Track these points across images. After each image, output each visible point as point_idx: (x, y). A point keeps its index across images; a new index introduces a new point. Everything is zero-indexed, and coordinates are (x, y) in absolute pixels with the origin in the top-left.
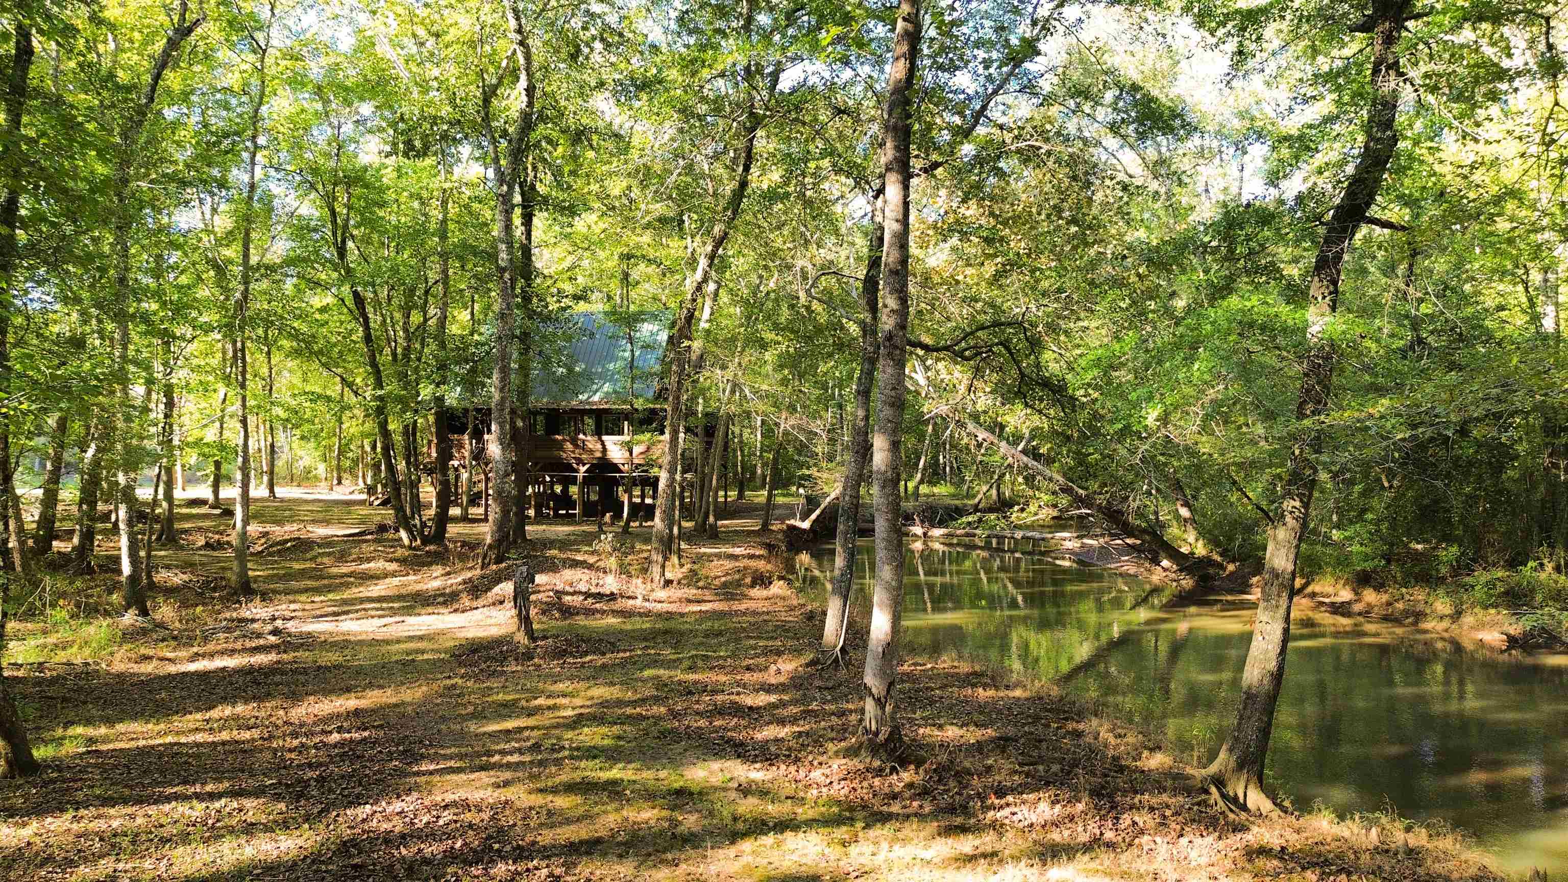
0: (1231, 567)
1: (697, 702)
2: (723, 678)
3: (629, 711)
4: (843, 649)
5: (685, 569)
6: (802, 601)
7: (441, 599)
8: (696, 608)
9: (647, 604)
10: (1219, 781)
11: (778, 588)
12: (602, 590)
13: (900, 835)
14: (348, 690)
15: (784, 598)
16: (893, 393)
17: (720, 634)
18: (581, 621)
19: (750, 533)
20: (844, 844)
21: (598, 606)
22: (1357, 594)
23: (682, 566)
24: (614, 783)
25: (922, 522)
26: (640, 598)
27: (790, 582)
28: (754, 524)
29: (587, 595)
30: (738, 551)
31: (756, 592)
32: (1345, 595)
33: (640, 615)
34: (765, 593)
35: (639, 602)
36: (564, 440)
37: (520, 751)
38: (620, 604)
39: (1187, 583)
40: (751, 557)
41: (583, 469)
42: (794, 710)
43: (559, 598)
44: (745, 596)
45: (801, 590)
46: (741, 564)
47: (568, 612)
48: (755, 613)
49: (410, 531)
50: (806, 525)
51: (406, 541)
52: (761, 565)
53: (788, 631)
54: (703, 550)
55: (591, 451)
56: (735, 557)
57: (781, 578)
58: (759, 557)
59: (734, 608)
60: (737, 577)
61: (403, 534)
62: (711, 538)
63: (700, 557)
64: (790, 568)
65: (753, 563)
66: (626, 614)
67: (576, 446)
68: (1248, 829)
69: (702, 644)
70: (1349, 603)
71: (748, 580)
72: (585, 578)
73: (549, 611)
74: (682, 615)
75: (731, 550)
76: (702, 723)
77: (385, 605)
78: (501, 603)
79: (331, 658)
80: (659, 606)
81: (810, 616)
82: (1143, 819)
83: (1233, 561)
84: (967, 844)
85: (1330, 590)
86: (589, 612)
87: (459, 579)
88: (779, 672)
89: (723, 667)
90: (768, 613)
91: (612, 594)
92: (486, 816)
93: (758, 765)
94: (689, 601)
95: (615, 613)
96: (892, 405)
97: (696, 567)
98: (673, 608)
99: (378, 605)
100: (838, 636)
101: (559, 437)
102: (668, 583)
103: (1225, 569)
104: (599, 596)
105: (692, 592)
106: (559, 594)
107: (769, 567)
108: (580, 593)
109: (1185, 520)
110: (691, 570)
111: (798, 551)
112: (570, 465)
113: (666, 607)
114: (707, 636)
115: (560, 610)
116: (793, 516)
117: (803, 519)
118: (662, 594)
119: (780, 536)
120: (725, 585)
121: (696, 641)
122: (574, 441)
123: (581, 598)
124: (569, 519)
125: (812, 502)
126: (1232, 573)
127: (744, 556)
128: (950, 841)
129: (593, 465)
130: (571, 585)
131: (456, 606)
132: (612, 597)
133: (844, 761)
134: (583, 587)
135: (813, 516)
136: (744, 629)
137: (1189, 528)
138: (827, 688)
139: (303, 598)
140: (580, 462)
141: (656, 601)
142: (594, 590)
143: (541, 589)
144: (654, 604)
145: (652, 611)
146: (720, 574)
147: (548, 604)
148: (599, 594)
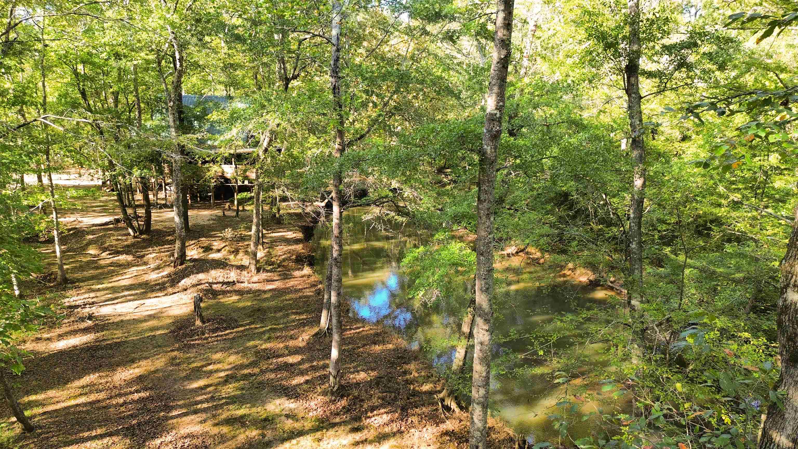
1: (271, 363)
2: (281, 346)
3: (246, 371)
4: (328, 328)
5: (265, 251)
7: (158, 287)
8: (270, 286)
9: (249, 285)
10: (443, 400)
11: (306, 270)
12: (229, 280)
13: (337, 434)
14: (133, 361)
15: (308, 277)
18: (221, 298)
20: (319, 440)
21: (228, 288)
23: (264, 249)
24: (242, 417)
26: (246, 283)
29: (223, 283)
30: (290, 234)
31: (297, 273)
33: (246, 292)
34: (301, 273)
35: (246, 285)
37: (207, 401)
38: (238, 286)
40: (296, 241)
41: (213, 181)
42: (306, 365)
43: (211, 287)
44: (292, 276)
46: (291, 248)
47: (215, 294)
48: (296, 290)
49: (133, 228)
51: (132, 233)
54: (274, 234)
56: (288, 241)
57: (307, 264)
58: (300, 241)
59: (287, 285)
61: (130, 231)
63: (272, 243)
65: (296, 247)
66: (240, 292)
68: (444, 422)
70: (538, 259)
72: (222, 274)
73: (208, 295)
74: (265, 292)
75: (286, 233)
76: (273, 376)
77: (132, 292)
78: (186, 290)
79: (118, 335)
80: (255, 285)
82: (415, 419)
84: (358, 436)
86: (224, 293)
87: (165, 273)
88: (303, 340)
89: (281, 337)
90: (301, 289)
91: (234, 281)
92: (200, 440)
93: (292, 400)
94: (268, 281)
95: (235, 292)
97: (270, 250)
98: (261, 286)
100: (326, 324)
102: (258, 270)
104: (228, 283)
105: (269, 276)
106: (211, 284)
108: (220, 283)
110: (268, 252)
113: (257, 286)
115: (212, 293)
118: (256, 278)
123: (220, 285)
127: (292, 240)
128: (353, 435)
130: (215, 279)
131: (166, 292)
132: (234, 283)
133: (323, 397)
134: (221, 280)
138: (321, 350)
139: (93, 286)
141: (253, 283)
142: (226, 280)
143: (203, 282)
144: (253, 285)
145: (251, 290)
146: (281, 254)
147: (206, 290)
148: (228, 282)
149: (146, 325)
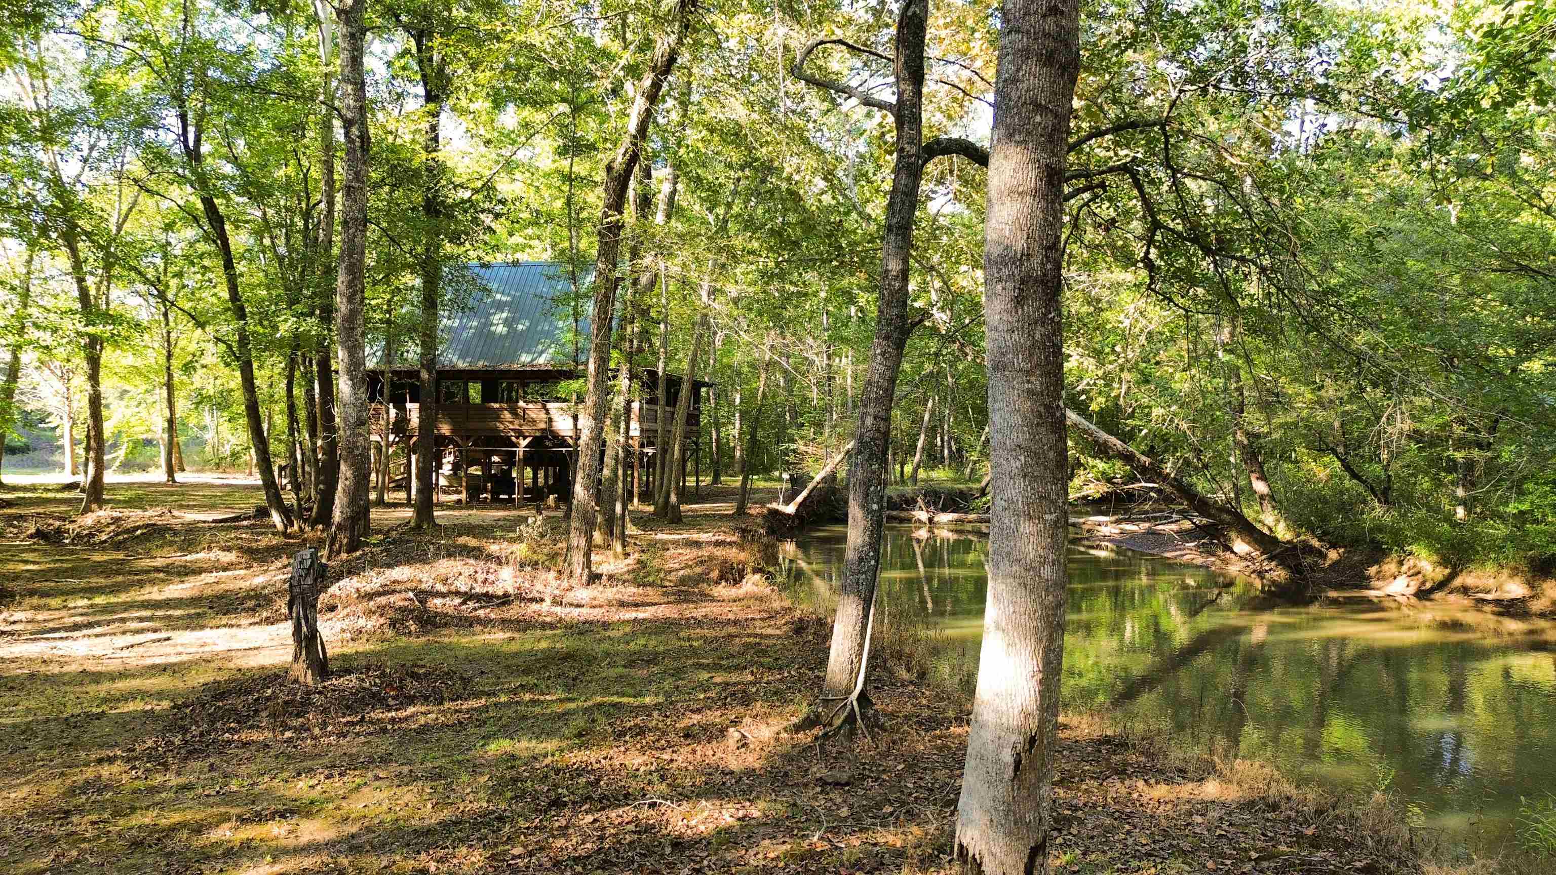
0: (1333, 555)
1: (564, 831)
2: (635, 760)
4: (863, 698)
5: (631, 560)
6: (787, 603)
7: (251, 603)
8: (630, 614)
9: (558, 609)
11: (753, 584)
12: (490, 589)
15: (760, 599)
16: (1050, 24)
17: (652, 659)
18: (451, 638)
19: (722, 517)
21: (481, 613)
22: (1532, 587)
23: (627, 555)
25: (928, 504)
26: (548, 601)
27: (769, 577)
28: (727, 508)
29: (468, 597)
30: (704, 537)
31: (722, 590)
32: (1515, 589)
33: (544, 626)
34: (733, 592)
35: (545, 607)
36: (502, 409)
38: (513, 611)
39: (1279, 574)
40: (718, 544)
41: (524, 443)
43: (423, 602)
44: (706, 597)
45: (784, 587)
46: (705, 552)
47: (431, 622)
48: (715, 622)
49: (284, 513)
50: (791, 509)
52: (734, 555)
53: (764, 653)
54: (660, 536)
55: (534, 421)
56: (698, 544)
57: (755, 571)
58: (730, 544)
59: (687, 614)
60: (698, 570)
62: (672, 522)
63: (653, 544)
64: (772, 559)
65: (719, 552)
66: (522, 625)
67: (515, 414)
69: (619, 678)
70: (1523, 600)
71: (715, 574)
72: (467, 571)
73: (402, 621)
74: (606, 625)
75: (695, 536)
77: (160, 613)
78: (333, 608)
80: (575, 612)
81: (800, 627)
83: (1334, 546)
85: (1491, 583)
86: (467, 623)
88: (743, 744)
89: (641, 731)
90: (735, 622)
91: (506, 595)
94: (622, 604)
95: (505, 623)
96: (1048, 60)
97: (644, 557)
98: (596, 614)
99: (147, 613)
100: (853, 673)
101: (496, 406)
102: (594, 578)
103: (1324, 557)
104: (487, 598)
105: (630, 592)
106: (423, 595)
107: (742, 556)
108: (457, 593)
109: (1262, 497)
110: (639, 562)
111: (782, 539)
112: (509, 438)
113: (585, 613)
114: (631, 664)
115: (419, 620)
116: (775, 499)
117: (787, 502)
118: (583, 594)
119: (759, 520)
120: (683, 581)
121: (612, 672)
122: (514, 411)
123: (457, 601)
124: (509, 503)
125: (798, 482)
126: (1335, 564)
127: (709, 543)
129: (535, 438)
130: (444, 581)
132: (505, 600)
134: (462, 585)
135: (800, 499)
136: (694, 652)
137: (1268, 507)
138: (837, 784)
139: (54, 602)
140: (520, 434)
141: (571, 605)
142: (479, 589)
143: (398, 588)
144: (568, 609)
145: (561, 620)
146: (677, 566)
147: (402, 609)
148: (486, 594)
149: (105, 687)
